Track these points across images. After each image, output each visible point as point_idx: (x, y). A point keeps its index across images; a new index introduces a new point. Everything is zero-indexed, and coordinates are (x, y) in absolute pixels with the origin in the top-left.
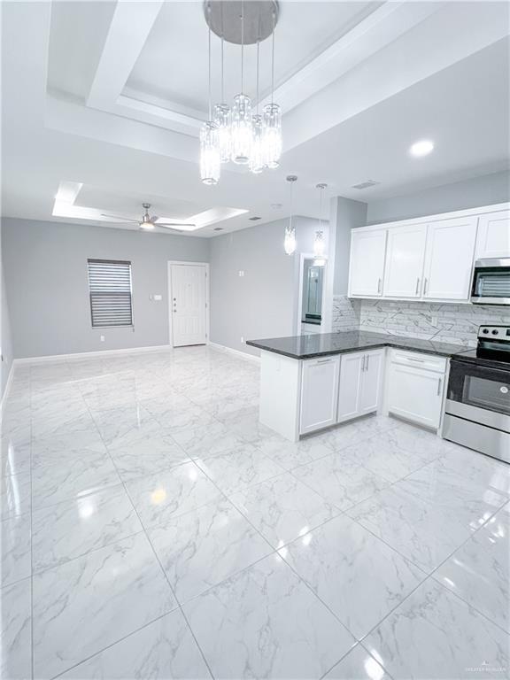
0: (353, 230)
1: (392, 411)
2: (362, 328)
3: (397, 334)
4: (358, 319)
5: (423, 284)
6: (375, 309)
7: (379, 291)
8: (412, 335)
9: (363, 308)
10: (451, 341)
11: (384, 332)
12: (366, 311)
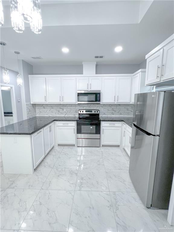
0: (29, 76)
1: (59, 143)
2: (37, 115)
3: (52, 116)
4: (36, 112)
5: (62, 98)
6: (42, 107)
7: (45, 101)
8: (58, 116)
9: (37, 108)
10: (71, 116)
11: (47, 116)
12: (38, 109)
